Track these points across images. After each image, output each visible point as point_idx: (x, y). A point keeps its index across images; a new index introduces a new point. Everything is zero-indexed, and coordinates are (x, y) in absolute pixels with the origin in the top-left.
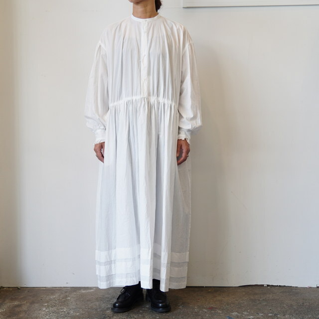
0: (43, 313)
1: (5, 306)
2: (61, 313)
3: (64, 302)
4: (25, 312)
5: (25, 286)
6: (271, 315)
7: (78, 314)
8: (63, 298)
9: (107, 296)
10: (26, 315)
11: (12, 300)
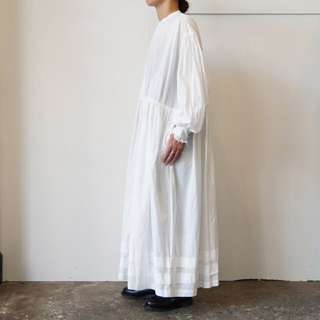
0: (49, 306)
1: (12, 300)
2: (67, 306)
3: (68, 296)
4: (32, 305)
5: (30, 281)
6: (267, 307)
7: (83, 307)
8: (67, 292)
9: (109, 290)
10: (33, 309)
11: (18, 293)
